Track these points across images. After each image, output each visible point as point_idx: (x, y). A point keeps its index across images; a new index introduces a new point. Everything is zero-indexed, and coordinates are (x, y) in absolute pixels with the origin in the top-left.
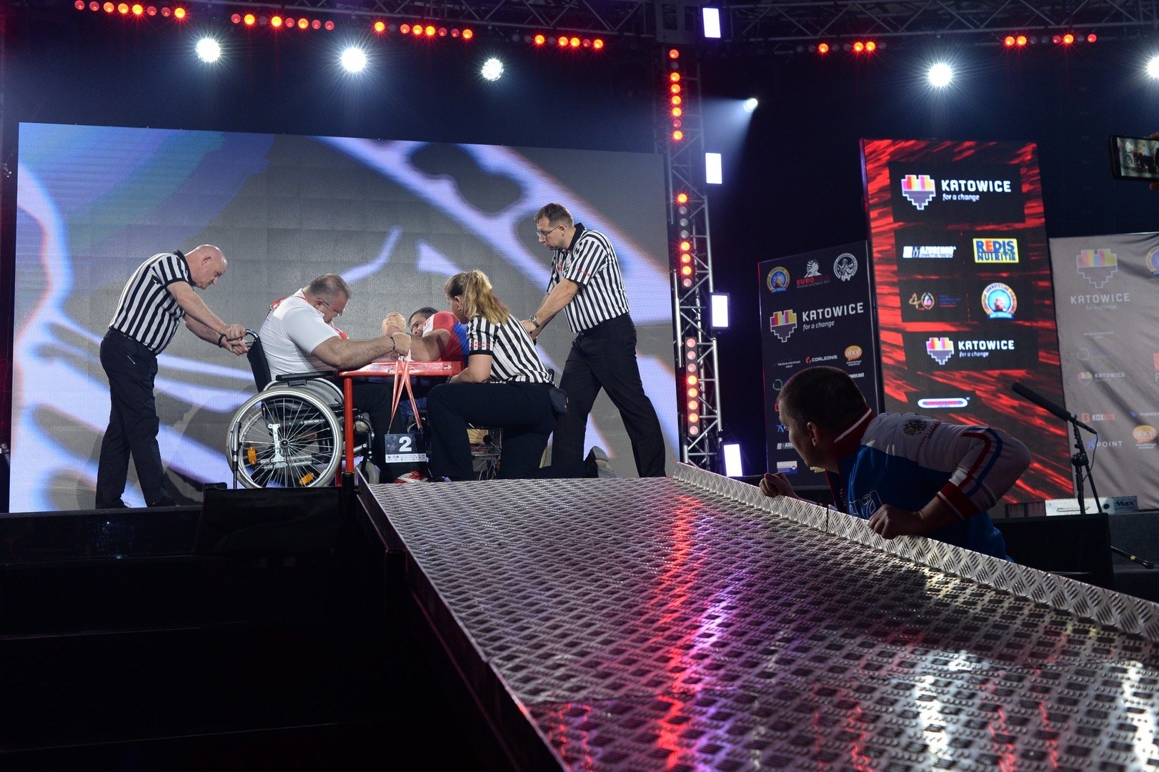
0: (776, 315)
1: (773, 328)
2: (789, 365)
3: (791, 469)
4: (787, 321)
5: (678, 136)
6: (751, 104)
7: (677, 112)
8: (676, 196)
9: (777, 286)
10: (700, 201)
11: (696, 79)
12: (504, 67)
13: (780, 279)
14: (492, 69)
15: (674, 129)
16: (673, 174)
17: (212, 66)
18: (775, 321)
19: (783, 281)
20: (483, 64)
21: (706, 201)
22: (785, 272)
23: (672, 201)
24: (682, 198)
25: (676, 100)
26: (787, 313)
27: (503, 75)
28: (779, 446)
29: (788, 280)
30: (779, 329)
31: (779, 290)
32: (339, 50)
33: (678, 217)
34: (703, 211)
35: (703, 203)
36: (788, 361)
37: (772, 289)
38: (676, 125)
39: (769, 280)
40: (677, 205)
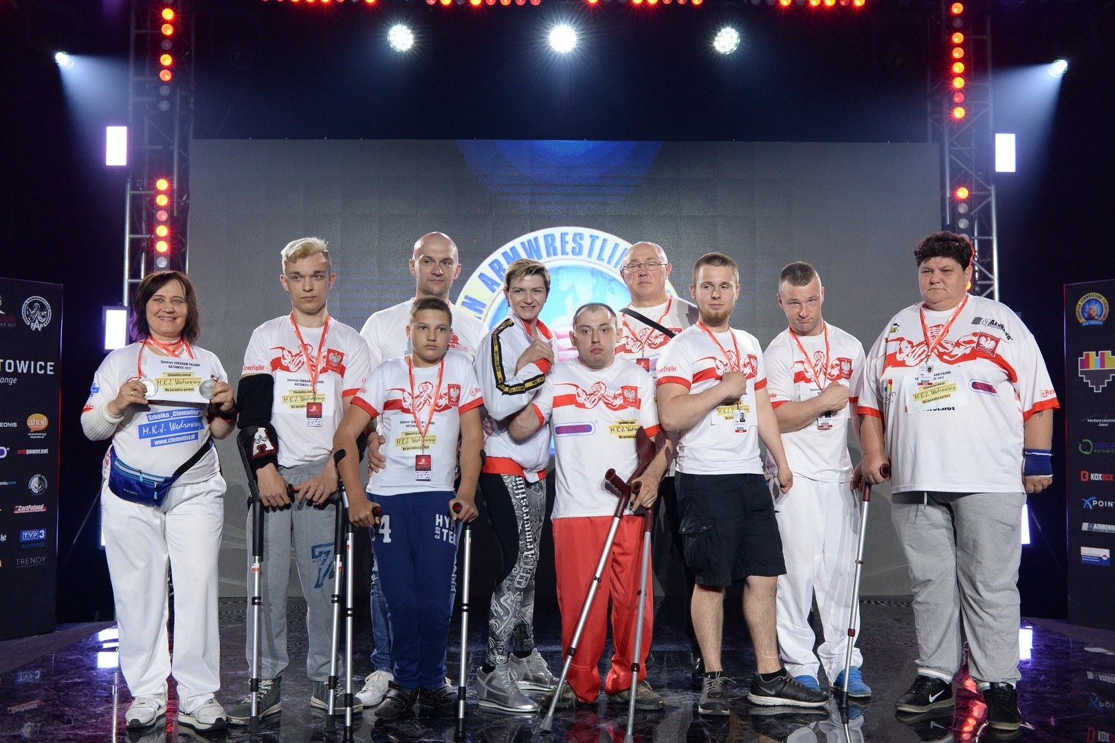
0: (1088, 356)
1: (1082, 373)
2: (1104, 423)
3: (1100, 558)
4: (1102, 365)
5: (959, 113)
6: (1059, 67)
7: (958, 83)
8: (954, 189)
9: (1090, 318)
10: (987, 193)
11: (986, 37)
12: (741, 37)
13: (1095, 309)
14: (727, 40)
15: (953, 105)
16: (952, 162)
17: (405, 56)
18: (1086, 363)
19: (1099, 312)
20: (716, 35)
21: (993, 193)
22: (1103, 300)
23: (948, 195)
24: (963, 193)
25: (958, 68)
26: (1103, 356)
27: (740, 46)
28: (1085, 526)
29: (1106, 311)
30: (1092, 374)
31: (1092, 322)
32: (547, 28)
33: (956, 216)
34: (989, 205)
35: (990, 195)
36: (1102, 418)
37: (1082, 320)
38: (957, 99)
39: (1079, 309)
40: (955, 202)
